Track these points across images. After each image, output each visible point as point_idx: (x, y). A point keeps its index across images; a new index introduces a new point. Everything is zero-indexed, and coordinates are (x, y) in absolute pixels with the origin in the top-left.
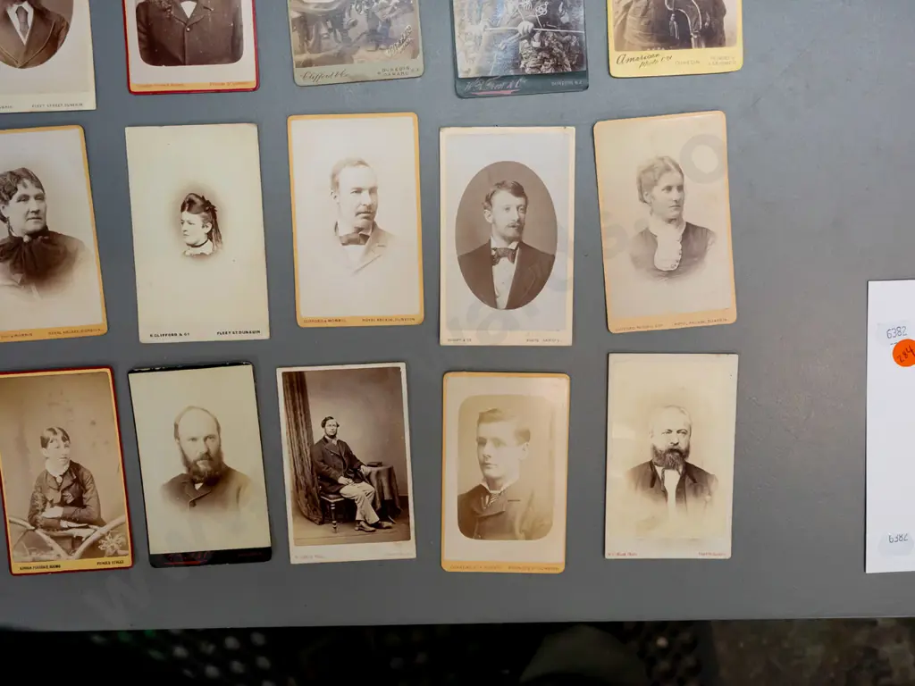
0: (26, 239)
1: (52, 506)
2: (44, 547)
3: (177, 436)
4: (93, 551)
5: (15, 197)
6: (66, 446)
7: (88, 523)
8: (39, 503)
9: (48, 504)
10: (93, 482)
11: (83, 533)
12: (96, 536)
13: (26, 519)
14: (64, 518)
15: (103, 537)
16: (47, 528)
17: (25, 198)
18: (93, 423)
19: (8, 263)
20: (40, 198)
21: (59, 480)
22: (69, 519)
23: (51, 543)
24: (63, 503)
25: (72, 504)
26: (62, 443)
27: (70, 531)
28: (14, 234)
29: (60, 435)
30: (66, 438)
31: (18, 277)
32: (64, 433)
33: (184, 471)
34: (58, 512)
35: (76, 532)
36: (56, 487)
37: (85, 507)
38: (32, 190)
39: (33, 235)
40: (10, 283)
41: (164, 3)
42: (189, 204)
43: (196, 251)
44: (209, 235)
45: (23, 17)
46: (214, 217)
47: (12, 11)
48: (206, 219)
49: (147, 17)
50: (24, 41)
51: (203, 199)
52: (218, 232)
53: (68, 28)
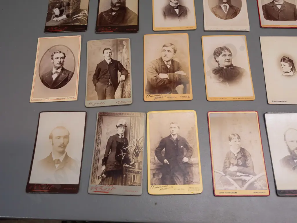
0: (225, 68)
1: (233, 166)
2: (230, 184)
3: (285, 139)
4: (251, 186)
5: (221, 55)
6: (239, 141)
7: (248, 174)
8: (228, 164)
9: (231, 165)
10: (250, 157)
11: (247, 178)
12: (252, 180)
13: (222, 170)
14: (238, 171)
15: (256, 181)
16: (231, 175)
17: (225, 55)
18: (251, 132)
19: (218, 75)
20: (230, 55)
21: (236, 155)
22: (241, 172)
23: (233, 182)
24: (237, 165)
25: (241, 166)
26: (237, 140)
27: (241, 177)
28: (220, 66)
29: (237, 136)
30: (239, 138)
31: (221, 80)
32: (238, 136)
33: (289, 154)
34: (235, 168)
35: (244, 178)
36: (235, 158)
37: (247, 167)
38: (227, 53)
39: (227, 67)
40: (218, 81)
41: (271, 5)
42: (283, 59)
43: (288, 74)
44: (292, 69)
45: (226, 7)
46: (293, 64)
47: (222, 6)
48: (290, 65)
49: (266, 9)
50: (226, 13)
51: (288, 58)
52: (294, 68)
53: (240, 11)
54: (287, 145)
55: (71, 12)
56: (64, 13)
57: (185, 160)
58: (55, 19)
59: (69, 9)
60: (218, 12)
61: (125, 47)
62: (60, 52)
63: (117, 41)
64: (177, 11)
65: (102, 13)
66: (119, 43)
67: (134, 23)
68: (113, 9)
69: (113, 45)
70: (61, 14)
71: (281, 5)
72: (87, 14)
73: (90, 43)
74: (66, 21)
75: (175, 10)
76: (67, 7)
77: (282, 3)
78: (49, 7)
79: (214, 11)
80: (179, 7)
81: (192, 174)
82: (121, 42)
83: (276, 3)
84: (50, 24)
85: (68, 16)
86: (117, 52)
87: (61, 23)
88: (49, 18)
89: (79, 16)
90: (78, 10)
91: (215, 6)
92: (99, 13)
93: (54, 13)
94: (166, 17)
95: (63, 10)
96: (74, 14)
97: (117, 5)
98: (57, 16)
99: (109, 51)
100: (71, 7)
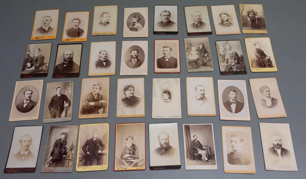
0: (129, 98)
1: (127, 154)
2: (124, 164)
3: (159, 139)
4: (136, 165)
5: (128, 90)
6: (132, 140)
7: (134, 158)
8: (124, 153)
9: (126, 154)
10: (137, 149)
11: (134, 161)
13: (120, 157)
14: (129, 157)
15: (138, 162)
16: (125, 159)
17: (130, 90)
18: (139, 135)
19: (125, 102)
20: (133, 90)
21: (129, 148)
22: (131, 157)
23: (125, 163)
24: (129, 154)
25: (131, 154)
26: (131, 140)
27: (130, 160)
28: (127, 97)
29: (131, 138)
30: (132, 138)
31: (126, 105)
32: (132, 137)
33: (160, 147)
34: (128, 155)
35: (132, 161)
36: (128, 150)
37: (135, 154)
38: (132, 89)
39: (131, 97)
40: (124, 106)
41: (163, 59)
42: (165, 92)
43: (166, 101)
44: (169, 98)
45: (134, 61)
46: (170, 94)
47: (133, 60)
48: (168, 95)
49: (159, 61)
50: (134, 64)
51: (168, 91)
52: (171, 97)
53: (143, 62)
54: (160, 142)
55: (38, 65)
56: (34, 65)
57: (100, 152)
58: (28, 69)
59: (37, 63)
60: (130, 64)
61: (70, 86)
62: (30, 90)
63: (65, 82)
64: (104, 63)
65: (57, 65)
66: (66, 84)
67: (77, 72)
68: (65, 62)
69: (63, 86)
70: (31, 67)
71: (168, 58)
72: (48, 66)
73: (48, 84)
74: (34, 70)
75: (103, 63)
76: (36, 62)
77: (169, 57)
78: (24, 62)
79: (127, 63)
80: (106, 61)
81: (103, 160)
82: (68, 83)
83: (165, 57)
84: (24, 73)
85: (36, 67)
86: (65, 89)
87: (31, 72)
88: (24, 69)
89: (43, 68)
90: (42, 64)
91: (128, 60)
92: (56, 65)
93: (27, 66)
94: (98, 67)
95: (33, 64)
96: (40, 66)
97: (67, 60)
98: (29, 68)
99: (60, 89)
100: (38, 62)
